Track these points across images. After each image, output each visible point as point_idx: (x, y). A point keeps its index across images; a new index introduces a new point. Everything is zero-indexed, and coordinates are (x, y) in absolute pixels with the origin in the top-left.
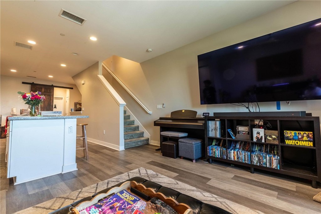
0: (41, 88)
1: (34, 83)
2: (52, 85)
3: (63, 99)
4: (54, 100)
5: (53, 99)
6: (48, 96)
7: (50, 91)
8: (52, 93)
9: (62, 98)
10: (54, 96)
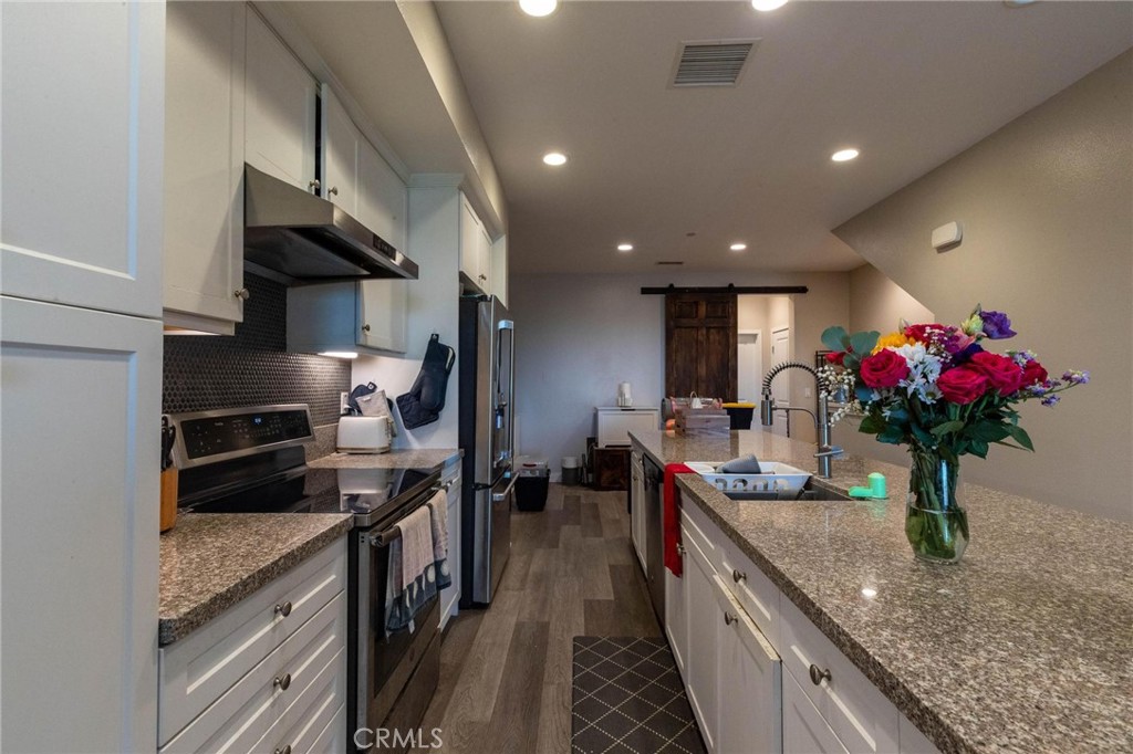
0: (696, 303)
1: (676, 286)
2: (731, 285)
3: (759, 338)
4: (739, 346)
5: (736, 343)
6: (719, 333)
7: (724, 310)
8: (731, 321)
9: (755, 336)
10: (740, 331)
